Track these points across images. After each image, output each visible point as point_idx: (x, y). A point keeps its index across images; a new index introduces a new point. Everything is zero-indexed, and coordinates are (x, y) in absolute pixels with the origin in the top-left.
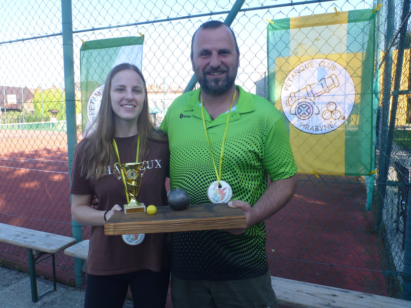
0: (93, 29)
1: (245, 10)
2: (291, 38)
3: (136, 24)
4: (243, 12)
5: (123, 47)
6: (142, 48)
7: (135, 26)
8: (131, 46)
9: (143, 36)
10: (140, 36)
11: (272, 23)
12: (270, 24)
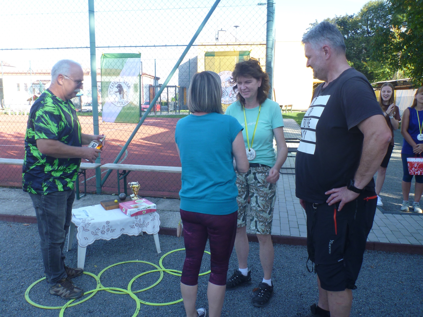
0: (109, 47)
1: (194, 45)
4: (193, 46)
5: (129, 59)
6: (140, 59)
7: (135, 47)
8: (133, 58)
9: (141, 53)
11: (207, 53)
12: (206, 53)
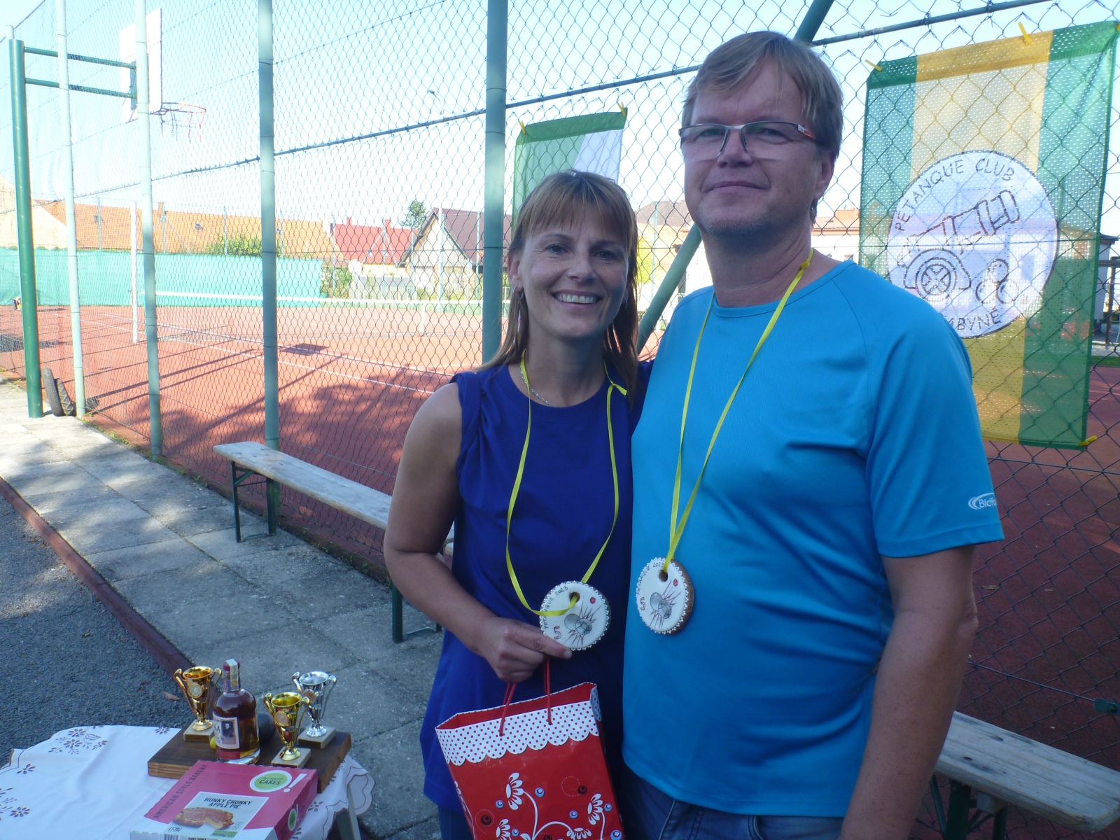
0: (542, 99)
1: (824, 42)
2: (918, 102)
3: (614, 85)
4: (820, 48)
5: (588, 136)
6: (621, 136)
7: (614, 89)
8: (601, 133)
9: (626, 110)
10: (619, 111)
11: (879, 69)
12: (874, 72)
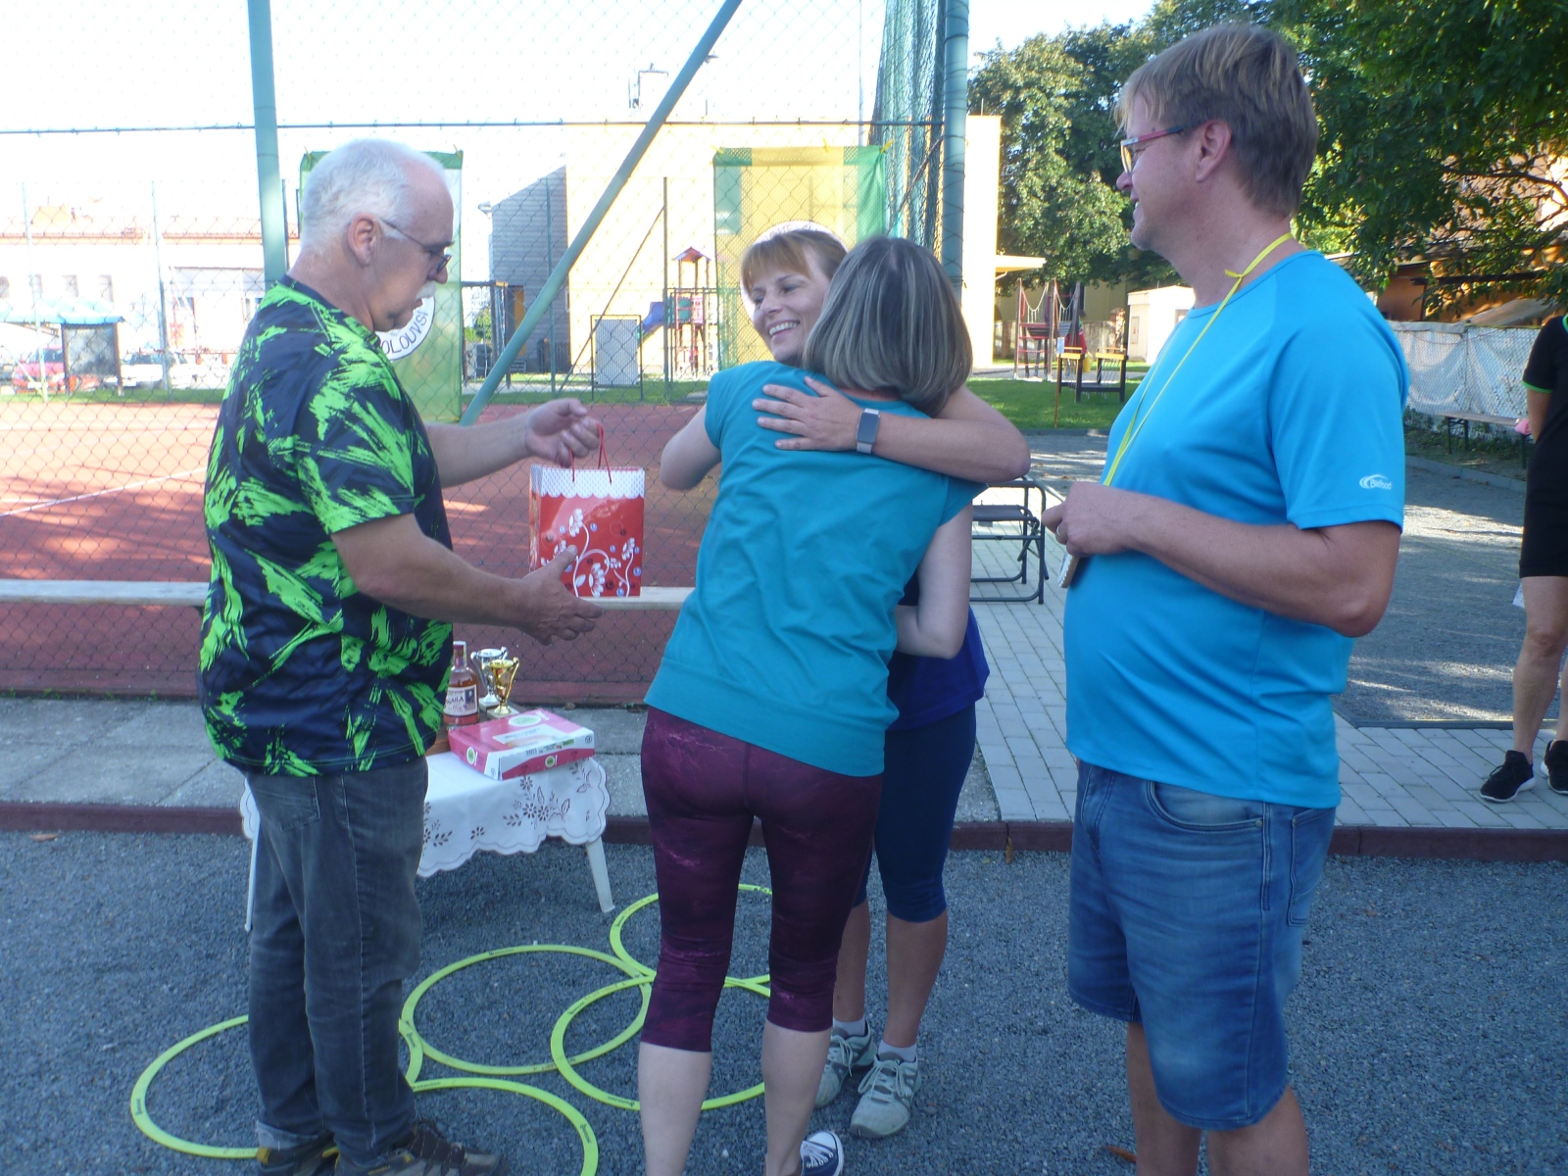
2: (754, 181)
4: (667, 127)
6: (461, 175)
7: (438, 128)
9: (461, 152)
10: (453, 152)
11: (722, 152)
